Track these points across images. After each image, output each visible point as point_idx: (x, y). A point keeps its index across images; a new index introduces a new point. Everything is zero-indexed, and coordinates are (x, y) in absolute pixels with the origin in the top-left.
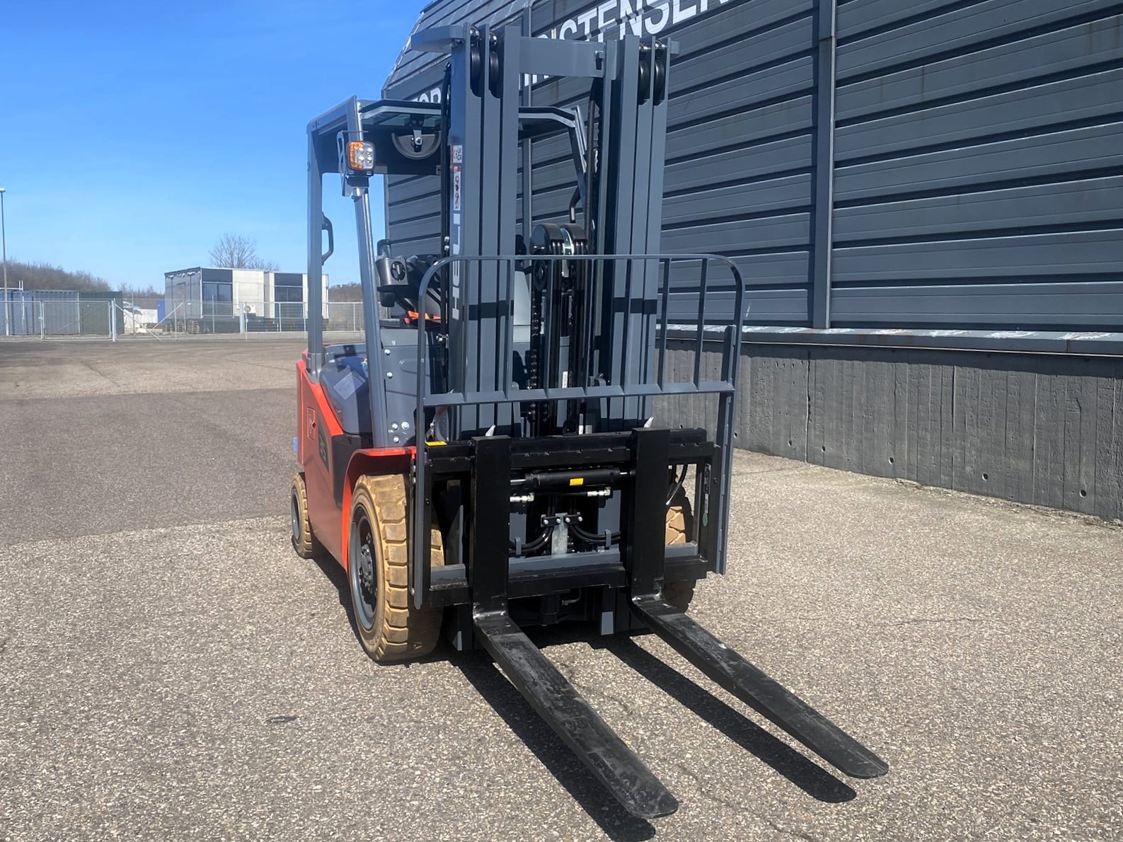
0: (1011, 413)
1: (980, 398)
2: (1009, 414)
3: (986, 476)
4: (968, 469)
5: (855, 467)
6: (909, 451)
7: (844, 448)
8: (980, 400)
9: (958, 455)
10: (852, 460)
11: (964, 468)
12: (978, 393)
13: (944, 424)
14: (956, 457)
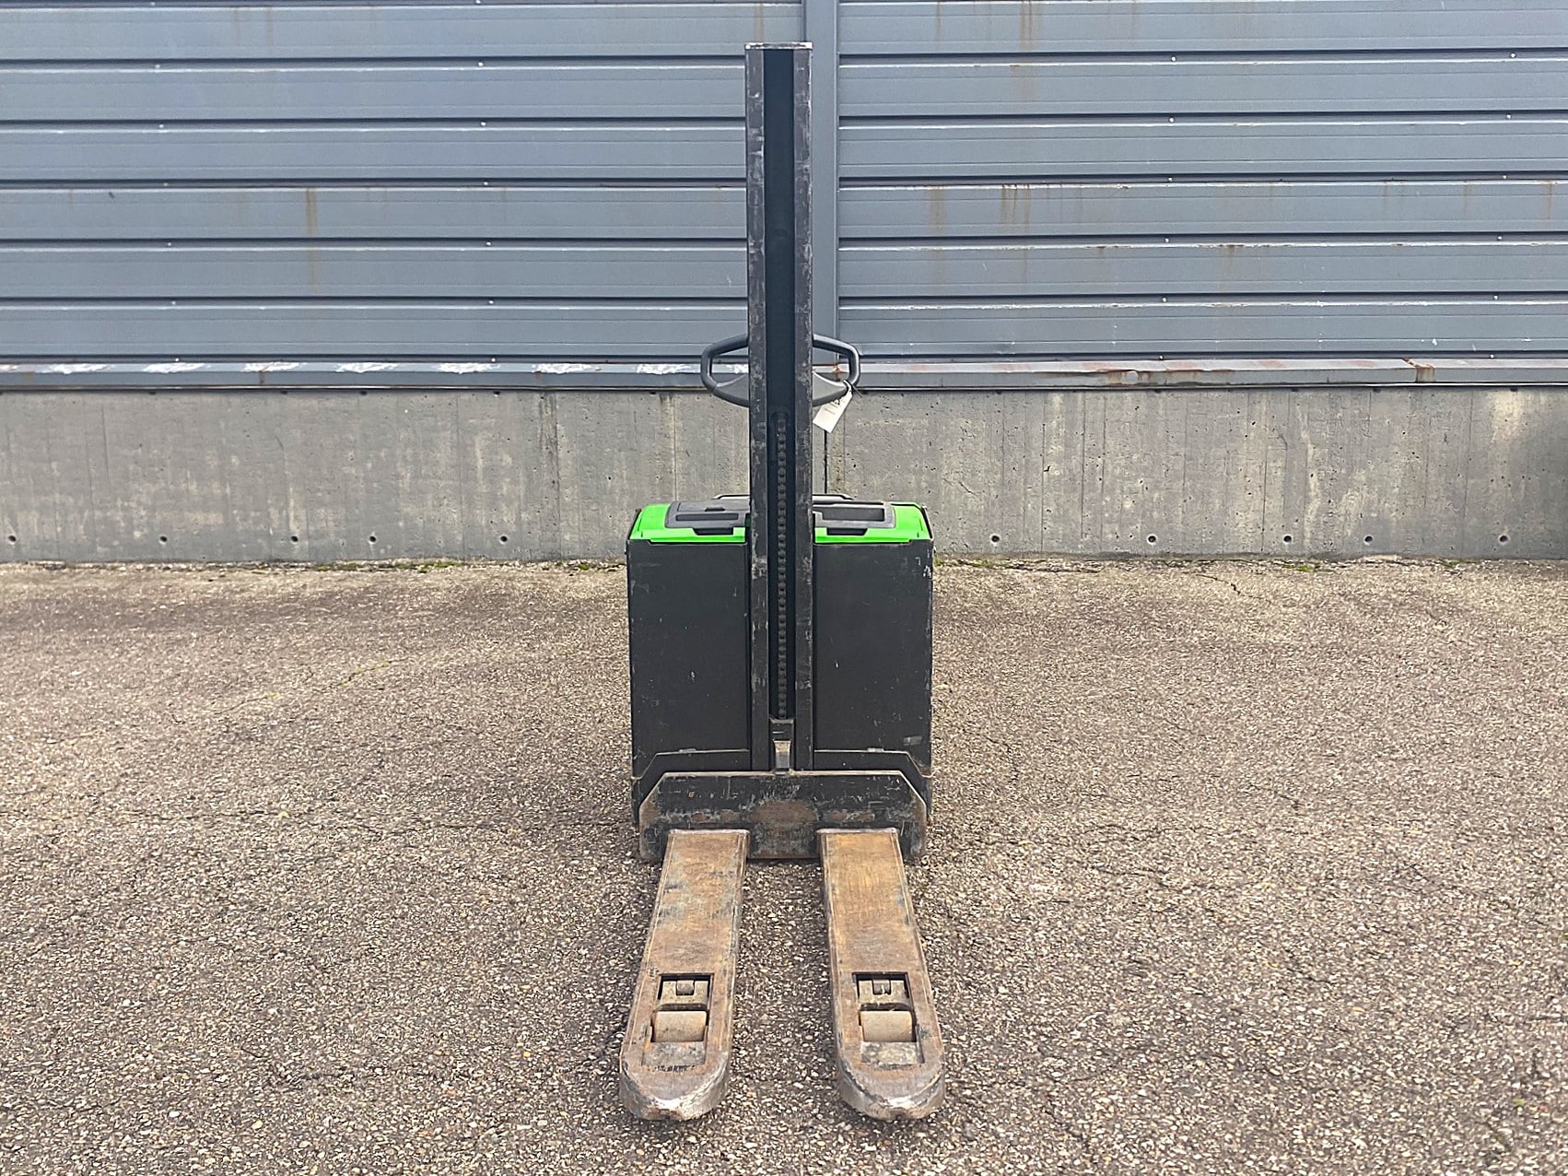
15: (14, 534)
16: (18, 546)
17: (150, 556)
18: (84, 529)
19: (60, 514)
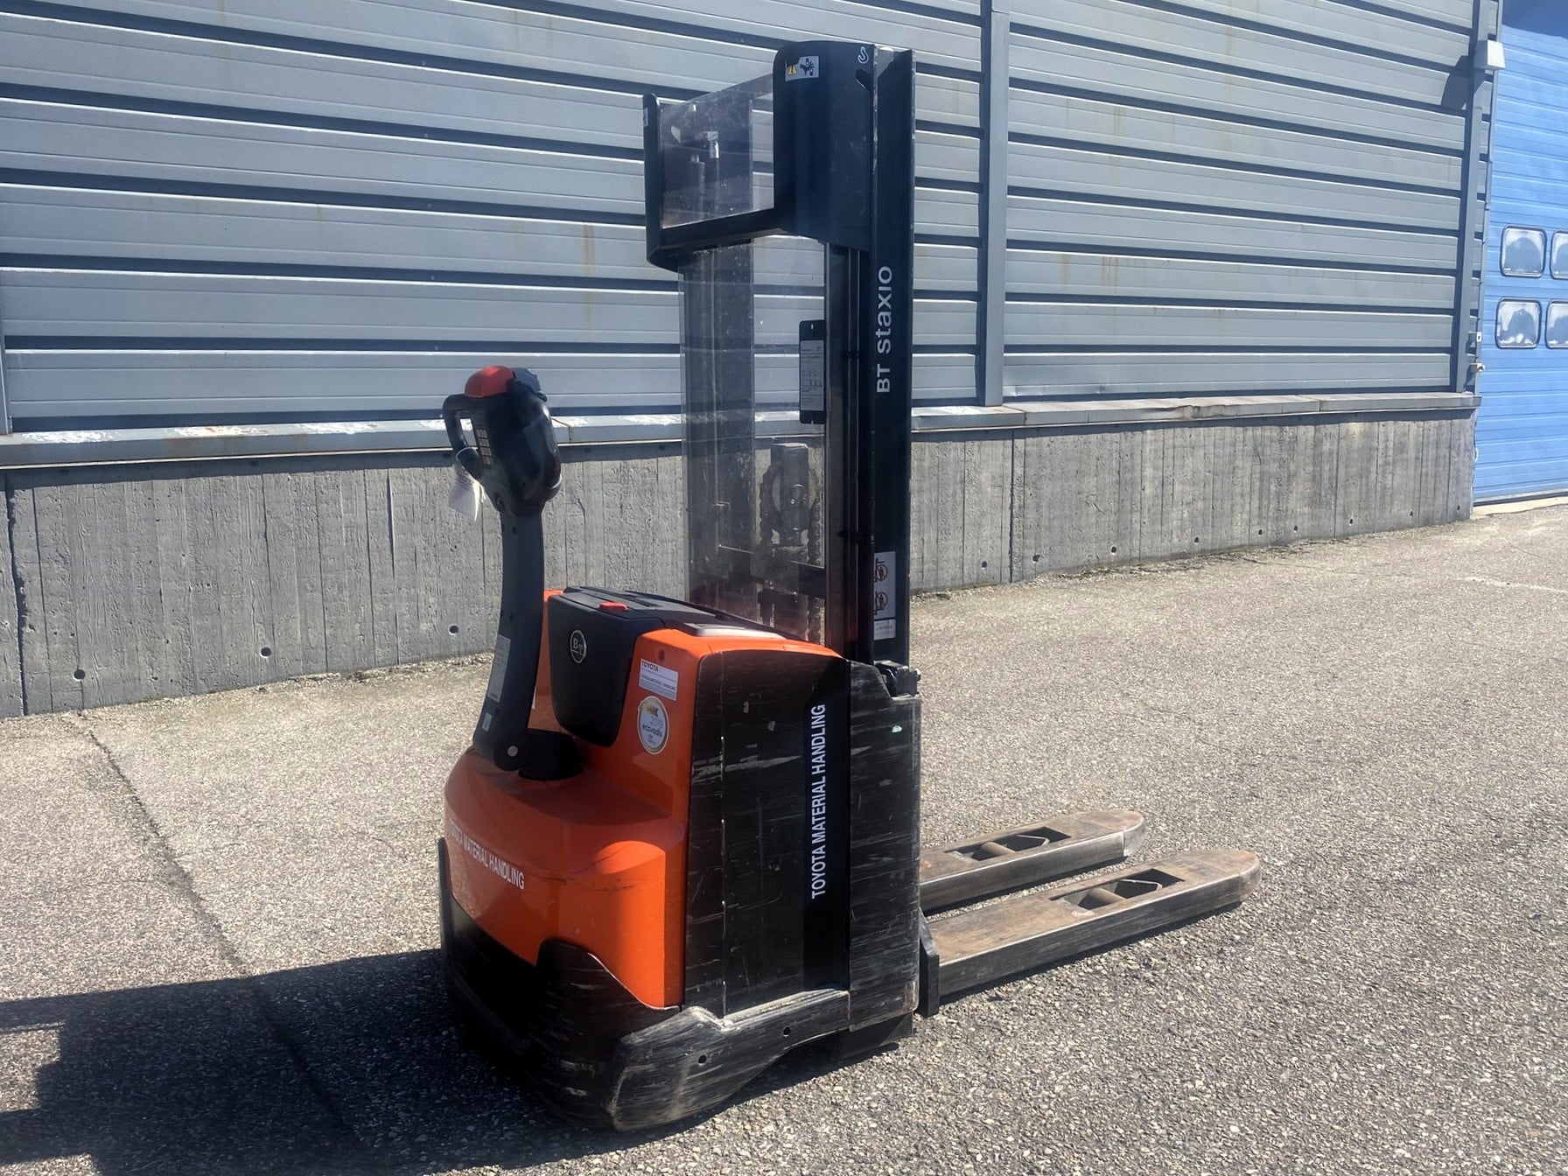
0: (490, 532)
1: (438, 519)
2: (486, 535)
3: (454, 629)
4: (424, 627)
5: (176, 688)
6: (305, 627)
7: (141, 659)
8: (438, 522)
9: (403, 610)
10: (168, 676)
11: (417, 627)
12: (435, 512)
13: (376, 569)
14: (402, 615)
15: (268, 646)
16: (274, 663)
17: (437, 651)
18: (360, 628)
19: (329, 615)
